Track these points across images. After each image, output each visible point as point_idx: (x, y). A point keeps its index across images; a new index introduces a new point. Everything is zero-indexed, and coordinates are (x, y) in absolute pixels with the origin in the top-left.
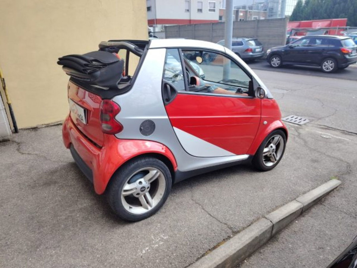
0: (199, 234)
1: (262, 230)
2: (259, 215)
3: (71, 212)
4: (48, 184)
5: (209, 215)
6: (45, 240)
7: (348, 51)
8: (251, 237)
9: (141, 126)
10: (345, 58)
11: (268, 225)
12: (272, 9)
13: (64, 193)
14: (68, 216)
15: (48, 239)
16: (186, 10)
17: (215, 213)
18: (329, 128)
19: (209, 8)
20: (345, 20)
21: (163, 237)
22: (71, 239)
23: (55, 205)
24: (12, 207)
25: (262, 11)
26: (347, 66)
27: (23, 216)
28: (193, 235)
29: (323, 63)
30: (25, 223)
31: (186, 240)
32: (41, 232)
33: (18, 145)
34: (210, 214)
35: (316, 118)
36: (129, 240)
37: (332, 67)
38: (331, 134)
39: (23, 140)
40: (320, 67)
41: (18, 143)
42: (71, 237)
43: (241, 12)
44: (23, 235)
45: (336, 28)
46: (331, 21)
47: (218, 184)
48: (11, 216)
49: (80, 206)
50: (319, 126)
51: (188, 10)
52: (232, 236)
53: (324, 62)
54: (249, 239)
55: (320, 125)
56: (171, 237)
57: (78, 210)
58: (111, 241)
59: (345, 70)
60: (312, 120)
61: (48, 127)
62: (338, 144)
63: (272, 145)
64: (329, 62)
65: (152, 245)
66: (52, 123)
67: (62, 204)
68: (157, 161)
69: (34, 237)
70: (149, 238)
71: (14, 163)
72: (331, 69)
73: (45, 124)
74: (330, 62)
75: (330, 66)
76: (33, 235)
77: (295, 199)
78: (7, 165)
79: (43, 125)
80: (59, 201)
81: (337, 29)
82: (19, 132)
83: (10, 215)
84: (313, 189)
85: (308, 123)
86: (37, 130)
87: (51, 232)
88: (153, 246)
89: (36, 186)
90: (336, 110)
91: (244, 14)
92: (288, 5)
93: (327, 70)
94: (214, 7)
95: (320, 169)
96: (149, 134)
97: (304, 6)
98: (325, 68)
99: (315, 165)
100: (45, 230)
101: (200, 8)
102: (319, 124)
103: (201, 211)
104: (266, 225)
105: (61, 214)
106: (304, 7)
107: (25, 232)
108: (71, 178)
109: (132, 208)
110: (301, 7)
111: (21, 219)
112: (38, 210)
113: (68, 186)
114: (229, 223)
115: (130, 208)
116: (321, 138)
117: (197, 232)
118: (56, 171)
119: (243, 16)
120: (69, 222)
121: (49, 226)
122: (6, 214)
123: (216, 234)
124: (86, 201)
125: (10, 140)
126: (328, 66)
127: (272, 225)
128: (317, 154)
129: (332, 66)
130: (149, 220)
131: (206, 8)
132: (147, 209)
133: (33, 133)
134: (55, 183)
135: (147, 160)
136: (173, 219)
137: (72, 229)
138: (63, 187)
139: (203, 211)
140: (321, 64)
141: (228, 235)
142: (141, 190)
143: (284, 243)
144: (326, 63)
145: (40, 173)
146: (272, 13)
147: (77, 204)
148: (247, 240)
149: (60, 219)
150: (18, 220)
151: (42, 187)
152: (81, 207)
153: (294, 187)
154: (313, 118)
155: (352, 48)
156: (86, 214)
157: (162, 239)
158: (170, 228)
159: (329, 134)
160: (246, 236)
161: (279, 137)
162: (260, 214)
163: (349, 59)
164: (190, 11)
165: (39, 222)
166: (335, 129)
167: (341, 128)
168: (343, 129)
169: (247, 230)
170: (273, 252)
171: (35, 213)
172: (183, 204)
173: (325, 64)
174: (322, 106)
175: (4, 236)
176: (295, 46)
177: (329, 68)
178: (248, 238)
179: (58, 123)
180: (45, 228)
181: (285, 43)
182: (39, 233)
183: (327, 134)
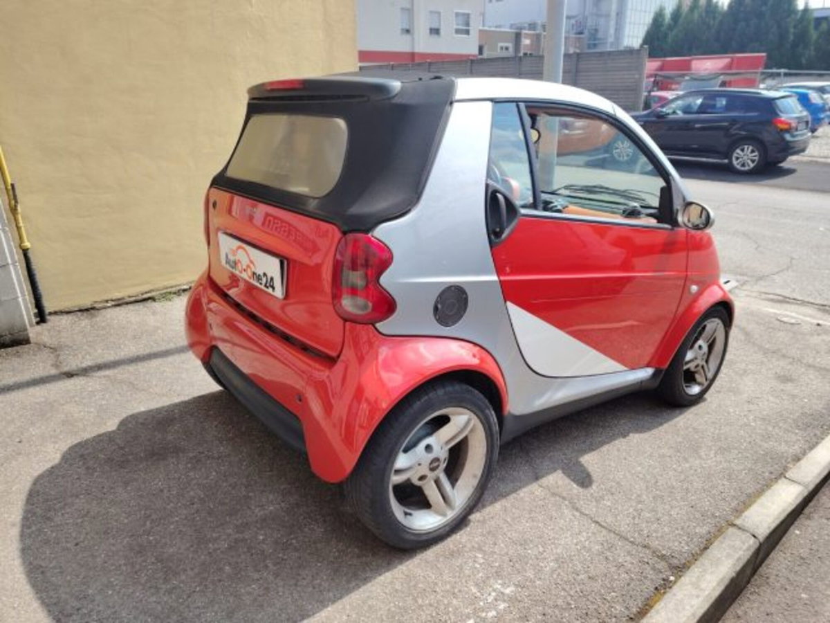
0: (590, 578)
1: (739, 559)
2: (718, 519)
3: (240, 528)
4: (157, 454)
5: (597, 525)
6: (190, 611)
7: (789, 124)
8: (722, 580)
9: (437, 302)
10: (783, 139)
11: (750, 546)
12: (596, 30)
13: (207, 478)
14: (236, 541)
15: (198, 607)
16: (402, 29)
17: (609, 519)
18: (788, 300)
19: (455, 27)
20: (762, 57)
21: (502, 590)
22: (261, 606)
23: (193, 511)
24: (79, 521)
25: (574, 36)
26: (784, 159)
27: (113, 545)
28: (575, 579)
29: (732, 153)
30: (125, 565)
31: (562, 594)
32: (174, 588)
33: (52, 353)
34: (597, 522)
35: (752, 276)
36: (415, 600)
37: (753, 161)
38: (797, 313)
39: (63, 340)
40: (726, 161)
41: (53, 350)
42: (260, 598)
43: (527, 36)
44: (125, 598)
45: (756, 73)
46: (732, 59)
47: (588, 443)
48: (82, 545)
49: (259, 513)
50: (764, 296)
51: (408, 31)
52: (672, 578)
53: (734, 150)
54: (718, 584)
55: (766, 293)
56: (522, 588)
57: (257, 522)
58: (370, 607)
59: (781, 167)
60: (744, 283)
61: (119, 305)
62: (820, 338)
63: (700, 342)
64: (746, 149)
65: (480, 614)
66: (129, 297)
67: (209, 507)
68: (471, 391)
69: (159, 603)
70: (467, 593)
71: (55, 401)
72: (752, 165)
73: (112, 300)
74: (750, 150)
75: (748, 159)
76: (154, 599)
77: (782, 475)
78: (38, 406)
79: (107, 301)
80: (202, 501)
81: (759, 75)
82: (50, 320)
83: (77, 544)
84: (811, 448)
85: (736, 287)
86: (93, 316)
87: (202, 587)
88: (484, 615)
89: (128, 461)
90: (792, 259)
91: (532, 41)
92: (630, 23)
93: (743, 169)
94: (468, 24)
95: (804, 397)
96: (454, 323)
97: (670, 25)
98: (738, 164)
99: (789, 387)
100: (183, 582)
101: (435, 26)
102: (763, 290)
103: (574, 515)
104: (747, 545)
105: (214, 535)
106: (670, 28)
107: (131, 591)
108: (216, 437)
109: (410, 514)
110: (662, 25)
111: (110, 554)
112: (152, 528)
113: (213, 458)
114: (655, 544)
115: (406, 514)
116: (778, 322)
117: (582, 572)
118: (172, 420)
119: (532, 44)
120: (243, 557)
121: (192, 569)
122: (67, 542)
123: (633, 576)
124: (271, 497)
125: (32, 340)
126: (745, 157)
127: (758, 544)
128: (782, 363)
129: (754, 158)
130: (450, 543)
131: (449, 25)
132: (444, 515)
133: (84, 322)
134: (177, 450)
135: (449, 389)
136: (509, 538)
137: (256, 576)
138: (199, 461)
139: (577, 514)
140: (728, 155)
141: (661, 576)
142: (431, 466)
143: (786, 589)
144: (738, 151)
145: (130, 425)
146: (595, 39)
147: (249, 508)
148: (714, 589)
149: (215, 550)
150: (103, 556)
151: (144, 464)
152: (262, 513)
153: (766, 445)
154: (746, 278)
155: (797, 118)
156: (281, 532)
157: (501, 596)
158: (511, 564)
159: (793, 314)
160: (708, 577)
161: (718, 324)
162: (720, 517)
163: (791, 142)
164: (412, 31)
165: (161, 561)
166: (803, 303)
167: (815, 298)
168: (822, 302)
169: (704, 561)
170: (768, 615)
171: (144, 535)
172: (522, 498)
173: (738, 154)
174: (756, 249)
175: (76, 604)
176: (668, 114)
177: (746, 164)
178: (714, 584)
179: (146, 296)
180: (183, 577)
181: (642, 106)
182: (170, 592)
183: (790, 313)
